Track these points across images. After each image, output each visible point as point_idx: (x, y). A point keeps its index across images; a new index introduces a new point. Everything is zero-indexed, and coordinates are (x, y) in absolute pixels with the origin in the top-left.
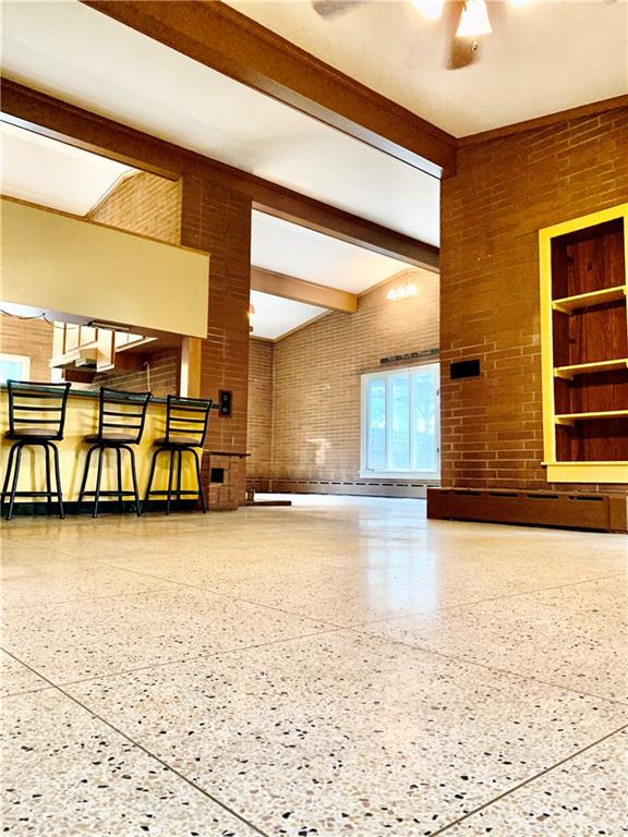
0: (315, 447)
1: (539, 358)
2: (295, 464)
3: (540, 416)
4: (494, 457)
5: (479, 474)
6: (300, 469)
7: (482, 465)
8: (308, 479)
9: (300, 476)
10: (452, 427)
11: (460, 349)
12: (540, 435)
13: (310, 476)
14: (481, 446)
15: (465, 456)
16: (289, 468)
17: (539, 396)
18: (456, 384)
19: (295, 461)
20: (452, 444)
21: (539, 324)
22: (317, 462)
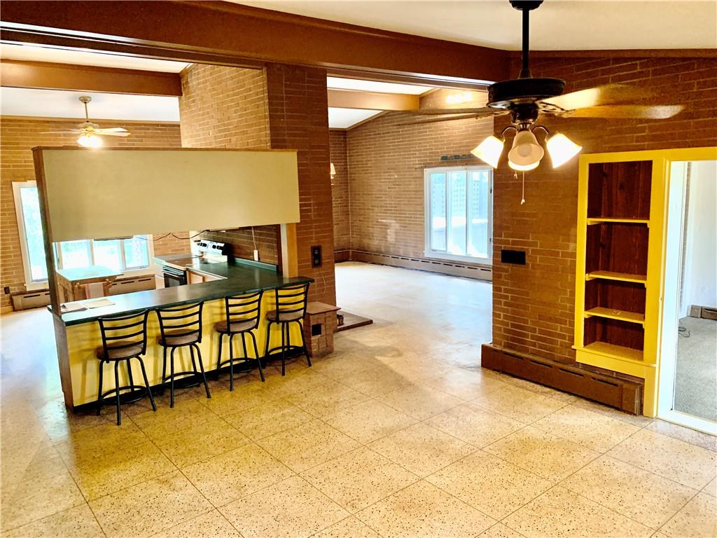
0: (386, 226)
1: (574, 264)
2: (370, 239)
3: (572, 310)
4: (535, 332)
5: (523, 342)
6: (374, 243)
7: (526, 336)
8: (381, 252)
9: (375, 250)
10: (503, 301)
11: (511, 239)
12: (572, 324)
13: (383, 250)
14: (526, 322)
15: (513, 325)
16: (366, 241)
17: (573, 293)
18: (506, 267)
19: (369, 236)
20: (502, 314)
21: (576, 236)
22: (389, 239)
